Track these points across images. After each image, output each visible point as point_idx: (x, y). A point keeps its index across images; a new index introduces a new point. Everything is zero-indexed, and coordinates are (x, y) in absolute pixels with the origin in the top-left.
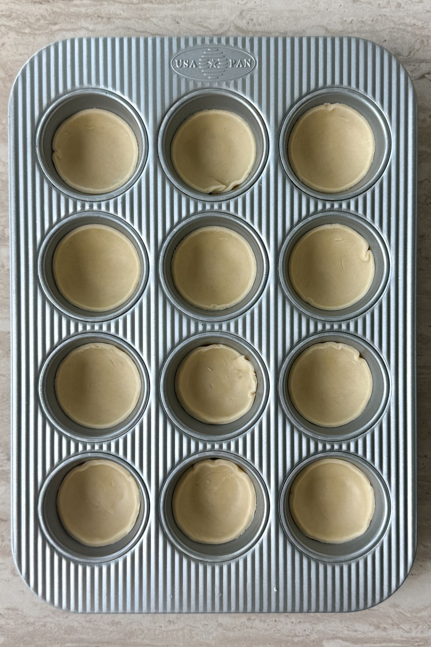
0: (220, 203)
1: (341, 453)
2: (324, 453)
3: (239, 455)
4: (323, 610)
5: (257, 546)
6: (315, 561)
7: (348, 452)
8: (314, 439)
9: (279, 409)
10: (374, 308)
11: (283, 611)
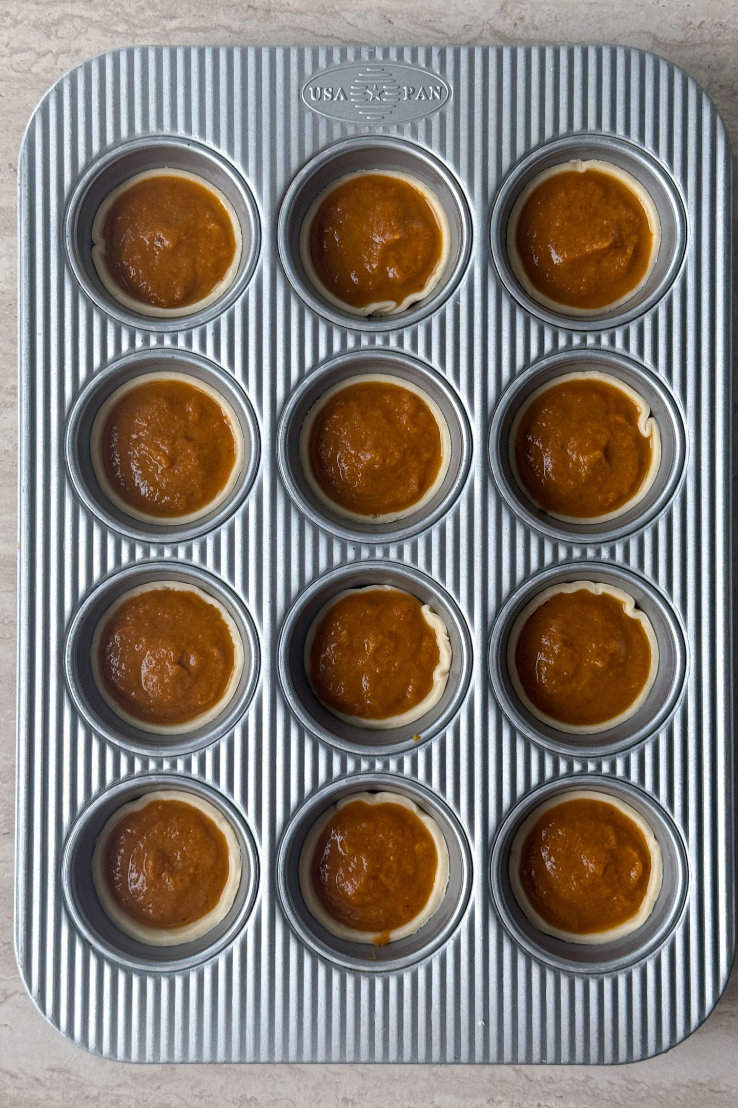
0: (386, 333)
1: (600, 777)
2: (571, 778)
3: (418, 781)
4: (568, 1060)
5: (450, 944)
6: (554, 972)
7: (612, 776)
8: (552, 753)
9: (490, 700)
10: (658, 520)
11: (496, 1061)
